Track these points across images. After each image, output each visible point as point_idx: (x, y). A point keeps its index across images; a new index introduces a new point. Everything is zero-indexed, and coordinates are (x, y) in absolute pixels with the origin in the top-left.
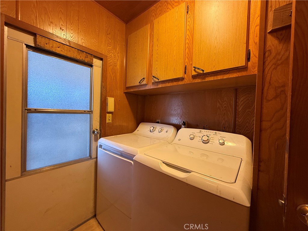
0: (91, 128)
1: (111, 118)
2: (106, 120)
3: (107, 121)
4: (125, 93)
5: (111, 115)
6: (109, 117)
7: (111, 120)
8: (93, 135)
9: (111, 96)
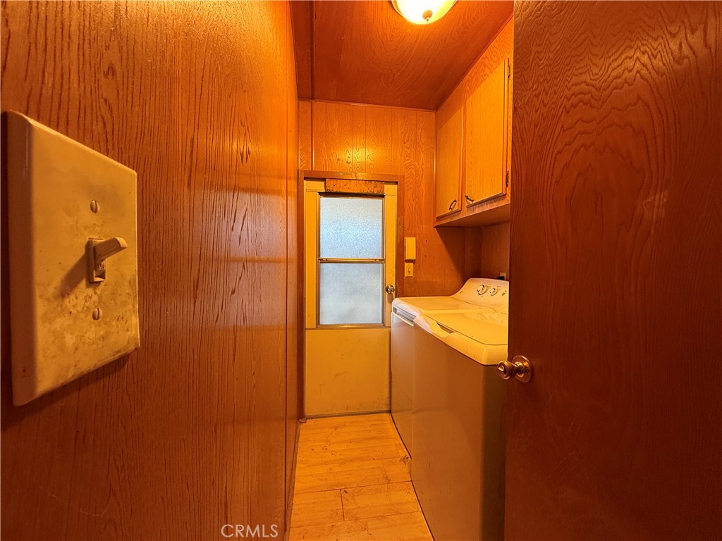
0: (384, 283)
1: (412, 270)
2: (404, 273)
3: (406, 274)
4: (436, 227)
5: (412, 264)
6: (409, 269)
7: (412, 272)
8: (387, 293)
9: (411, 236)
